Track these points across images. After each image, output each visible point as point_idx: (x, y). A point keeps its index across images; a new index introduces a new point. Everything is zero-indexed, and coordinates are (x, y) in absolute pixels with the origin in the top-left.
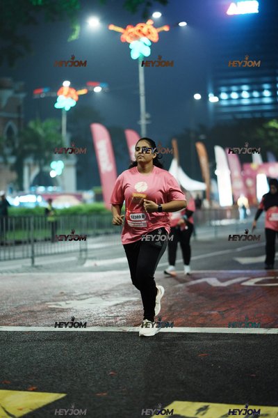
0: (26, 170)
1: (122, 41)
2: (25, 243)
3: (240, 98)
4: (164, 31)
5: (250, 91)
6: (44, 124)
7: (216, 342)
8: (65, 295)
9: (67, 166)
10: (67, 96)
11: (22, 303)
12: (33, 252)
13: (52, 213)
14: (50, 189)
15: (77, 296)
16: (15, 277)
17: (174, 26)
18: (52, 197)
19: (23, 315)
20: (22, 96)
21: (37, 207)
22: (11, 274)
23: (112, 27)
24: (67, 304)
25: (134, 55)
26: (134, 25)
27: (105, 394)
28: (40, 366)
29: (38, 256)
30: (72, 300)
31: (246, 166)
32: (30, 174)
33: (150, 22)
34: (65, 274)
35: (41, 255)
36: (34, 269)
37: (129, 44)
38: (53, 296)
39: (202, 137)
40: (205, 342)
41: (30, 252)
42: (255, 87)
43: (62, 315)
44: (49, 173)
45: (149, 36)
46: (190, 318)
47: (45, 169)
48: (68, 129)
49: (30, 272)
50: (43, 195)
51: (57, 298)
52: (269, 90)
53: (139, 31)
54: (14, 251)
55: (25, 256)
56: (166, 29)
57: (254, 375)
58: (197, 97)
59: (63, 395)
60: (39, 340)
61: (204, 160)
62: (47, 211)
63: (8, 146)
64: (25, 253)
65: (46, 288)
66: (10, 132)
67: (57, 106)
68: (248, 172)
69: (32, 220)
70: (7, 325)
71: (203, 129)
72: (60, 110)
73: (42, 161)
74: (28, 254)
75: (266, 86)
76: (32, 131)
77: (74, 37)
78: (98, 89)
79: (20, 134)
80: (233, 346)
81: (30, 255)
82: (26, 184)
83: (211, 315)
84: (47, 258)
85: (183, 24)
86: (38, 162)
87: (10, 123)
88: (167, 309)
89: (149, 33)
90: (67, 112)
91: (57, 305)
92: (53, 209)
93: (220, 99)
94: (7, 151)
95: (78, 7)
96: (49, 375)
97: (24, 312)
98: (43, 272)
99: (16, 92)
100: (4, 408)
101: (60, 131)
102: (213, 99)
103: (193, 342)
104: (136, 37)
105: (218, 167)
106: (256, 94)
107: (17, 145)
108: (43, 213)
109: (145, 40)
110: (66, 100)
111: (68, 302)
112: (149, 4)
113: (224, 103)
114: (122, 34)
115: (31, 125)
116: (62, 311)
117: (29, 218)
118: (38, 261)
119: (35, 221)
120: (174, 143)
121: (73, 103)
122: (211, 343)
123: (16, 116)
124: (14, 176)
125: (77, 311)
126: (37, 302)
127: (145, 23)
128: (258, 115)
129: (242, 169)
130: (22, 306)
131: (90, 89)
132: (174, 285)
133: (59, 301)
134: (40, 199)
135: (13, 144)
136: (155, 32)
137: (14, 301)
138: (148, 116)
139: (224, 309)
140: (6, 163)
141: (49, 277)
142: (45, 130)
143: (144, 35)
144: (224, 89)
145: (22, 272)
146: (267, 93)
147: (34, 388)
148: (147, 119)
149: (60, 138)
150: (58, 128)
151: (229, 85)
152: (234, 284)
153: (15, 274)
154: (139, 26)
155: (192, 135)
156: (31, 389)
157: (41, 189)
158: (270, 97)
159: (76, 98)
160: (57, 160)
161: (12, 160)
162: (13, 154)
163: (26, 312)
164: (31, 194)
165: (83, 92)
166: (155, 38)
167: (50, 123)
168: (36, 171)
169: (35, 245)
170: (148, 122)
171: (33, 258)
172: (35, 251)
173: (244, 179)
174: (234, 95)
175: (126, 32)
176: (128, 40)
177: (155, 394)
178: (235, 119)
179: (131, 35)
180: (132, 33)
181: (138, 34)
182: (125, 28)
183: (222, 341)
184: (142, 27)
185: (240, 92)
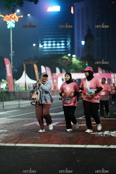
1: (4, 21)
3: (52, 46)
5: (56, 43)
7: (39, 151)
25: (9, 27)
26: (9, 15)
31: (53, 74)
33: (15, 14)
37: (7, 22)
40: (34, 150)
42: (58, 42)
45: (15, 20)
46: (28, 140)
52: (64, 43)
53: (11, 17)
56: (22, 16)
57: (53, 165)
58: (34, 45)
61: (36, 71)
68: (54, 77)
71: (36, 58)
75: (63, 41)
80: (46, 152)
83: (37, 138)
85: (29, 15)
88: (19, 135)
89: (15, 18)
102: (41, 46)
103: (29, 150)
104: (10, 20)
106: (58, 44)
109: (13, 21)
112: (15, 6)
113: (45, 48)
114: (4, 18)
122: (36, 151)
127: (14, 14)
128: (59, 53)
129: (52, 75)
132: (22, 125)
136: (17, 18)
138: (14, 52)
139: (43, 136)
143: (13, 19)
144: (45, 42)
146: (63, 44)
148: (13, 54)
151: (47, 40)
158: (64, 46)
166: (17, 20)
173: (53, 79)
174: (50, 45)
178: (49, 54)
179: (8, 18)
180: (8, 17)
181: (10, 18)
182: (5, 16)
183: (41, 150)
184: (12, 15)
185: (52, 43)
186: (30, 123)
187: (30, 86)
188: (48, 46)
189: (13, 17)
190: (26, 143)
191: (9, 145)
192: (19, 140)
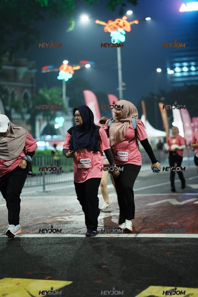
0: (37, 124)
1: (105, 31)
2: (38, 175)
3: (190, 71)
4: (135, 24)
5: (196, 66)
6: (50, 91)
7: (178, 244)
8: (68, 212)
9: (66, 121)
10: (66, 71)
11: (37, 218)
12: (44, 182)
13: (57, 154)
14: (55, 137)
15: (76, 212)
16: (31, 199)
17: (142, 20)
18: (56, 143)
19: (39, 226)
20: (34, 71)
21: (46, 150)
22: (30, 197)
23: (98, 22)
24: (70, 218)
26: (114, 20)
27: (100, 281)
28: (53, 262)
29: (47, 184)
30: (73, 215)
31: (194, 119)
32: (40, 127)
33: (124, 18)
34: (67, 197)
35: (50, 184)
36: (45, 193)
37: (110, 33)
38: (60, 213)
39: (163, 99)
40: (170, 244)
41: (42, 182)
43: (66, 225)
44: (53, 126)
45: (124, 28)
46: (158, 227)
47: (51, 123)
48: (67, 95)
49: (42, 195)
50: (50, 141)
51: (63, 214)
53: (117, 24)
54: (31, 181)
55: (39, 184)
56: (136, 22)
58: (159, 70)
59: (70, 282)
60: (51, 243)
61: (164, 115)
62: (53, 153)
63: (24, 106)
64: (39, 182)
65: (54, 207)
66: (26, 97)
67: (59, 78)
68: (196, 123)
69: (43, 159)
70: (28, 233)
71: (163, 93)
72: (61, 81)
73: (49, 118)
74: (40, 183)
76: (41, 96)
77: (71, 29)
78: (88, 66)
79: (33, 98)
80: (190, 246)
81: (42, 184)
82: (38, 134)
83: (173, 225)
84: (54, 185)
85: (148, 19)
86: (46, 118)
87: (26, 90)
88: (141, 221)
89: (124, 25)
90: (66, 82)
91: (62, 218)
92: (57, 151)
93: (175, 72)
94: (24, 110)
95: (73, 7)
96: (59, 268)
97: (39, 224)
98: (52, 196)
99: (30, 69)
100: (28, 292)
101: (62, 95)
102: (170, 72)
103: (161, 244)
104: (115, 29)
105: (175, 120)
107: (31, 106)
108: (50, 154)
109: (121, 30)
110: (65, 74)
111: (70, 216)
112: (124, 5)
113: (178, 75)
114: (105, 26)
115: (41, 91)
116: (67, 223)
117: (41, 157)
118: (48, 188)
119: (45, 160)
120: (143, 103)
121: (70, 76)
122: (174, 245)
123: (30, 85)
124: (29, 127)
125: (77, 223)
126: (49, 217)
127: (122, 18)
129: (192, 121)
130: (38, 220)
131: (82, 66)
132: (146, 204)
133: (64, 216)
134: (47, 144)
135: (28, 105)
136: (128, 25)
137: (32, 216)
138: (124, 84)
139: (182, 221)
140: (23, 118)
141: (56, 199)
142: (51, 95)
143: (121, 27)
144: (177, 65)
145: (37, 196)
147: (50, 277)
148: (123, 87)
149: (62, 101)
150: (60, 93)
151: (181, 62)
152: (188, 203)
153: (32, 197)
154: (117, 21)
155: (156, 98)
156: (47, 278)
157: (49, 137)
159: (72, 72)
160: (59, 116)
161: (28, 117)
162: (28, 112)
163: (41, 224)
164: (41, 140)
165: (77, 68)
166: (128, 29)
167: (54, 90)
168: (44, 124)
169: (46, 176)
170: (124, 89)
171: (44, 186)
172: (46, 181)
173: (194, 128)
174: (185, 69)
175: (107, 25)
176: (110, 31)
177: (136, 281)
178: (186, 86)
179: (111, 27)
180: (112, 25)
181: (116, 26)
182: (107, 22)
183: (182, 243)
184: (119, 21)
185: (189, 67)
186: (157, 201)
187: (155, 141)
188: (182, 72)
189: (121, 23)
190: (154, 233)
191: (125, 236)
192: (143, 228)
